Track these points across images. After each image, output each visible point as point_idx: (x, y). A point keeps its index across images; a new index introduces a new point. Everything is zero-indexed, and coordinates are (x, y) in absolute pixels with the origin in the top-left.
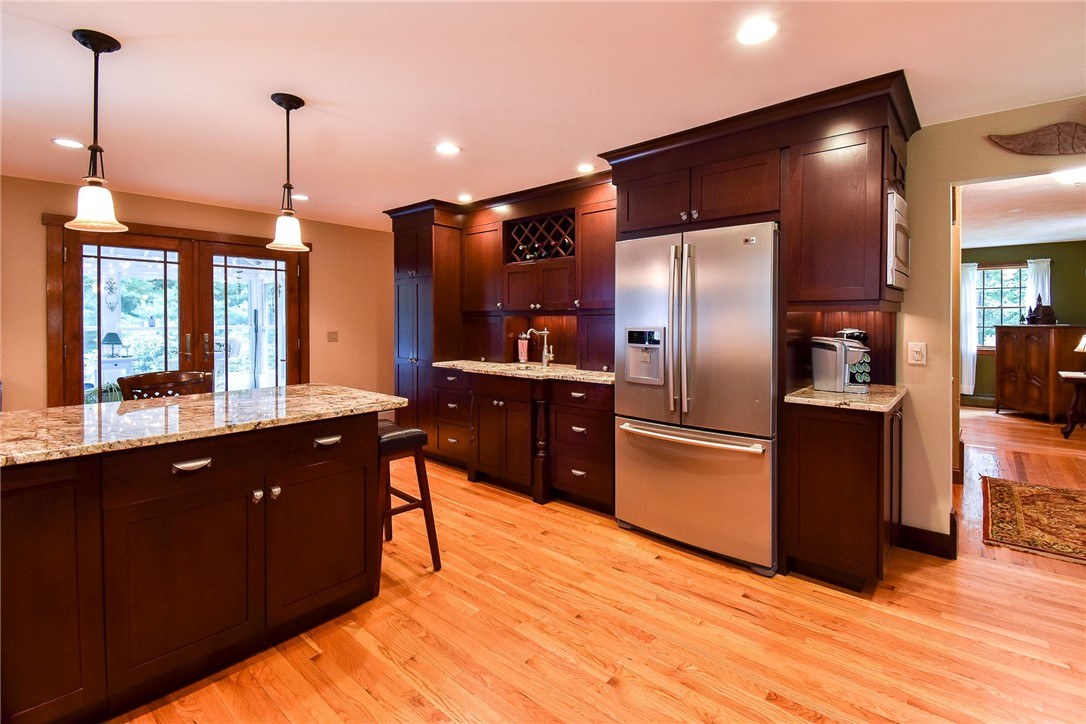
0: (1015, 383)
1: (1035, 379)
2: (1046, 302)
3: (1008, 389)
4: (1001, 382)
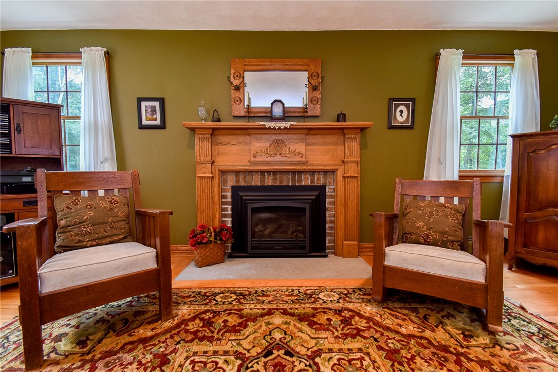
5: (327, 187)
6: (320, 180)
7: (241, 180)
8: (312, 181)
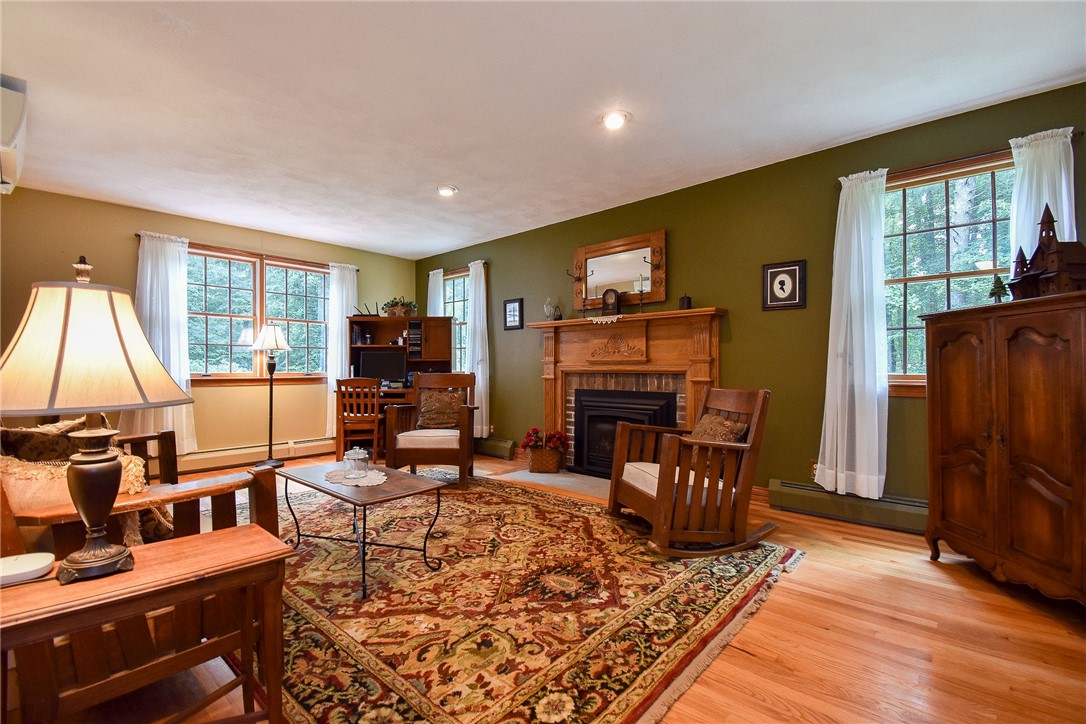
0: (980, 481)
1: (1041, 479)
2: (1066, 232)
3: (961, 496)
4: (942, 474)
5: (678, 395)
6: (668, 385)
7: (584, 382)
8: (659, 387)
